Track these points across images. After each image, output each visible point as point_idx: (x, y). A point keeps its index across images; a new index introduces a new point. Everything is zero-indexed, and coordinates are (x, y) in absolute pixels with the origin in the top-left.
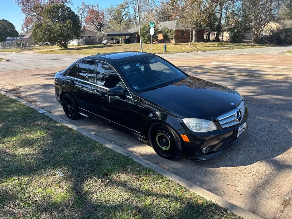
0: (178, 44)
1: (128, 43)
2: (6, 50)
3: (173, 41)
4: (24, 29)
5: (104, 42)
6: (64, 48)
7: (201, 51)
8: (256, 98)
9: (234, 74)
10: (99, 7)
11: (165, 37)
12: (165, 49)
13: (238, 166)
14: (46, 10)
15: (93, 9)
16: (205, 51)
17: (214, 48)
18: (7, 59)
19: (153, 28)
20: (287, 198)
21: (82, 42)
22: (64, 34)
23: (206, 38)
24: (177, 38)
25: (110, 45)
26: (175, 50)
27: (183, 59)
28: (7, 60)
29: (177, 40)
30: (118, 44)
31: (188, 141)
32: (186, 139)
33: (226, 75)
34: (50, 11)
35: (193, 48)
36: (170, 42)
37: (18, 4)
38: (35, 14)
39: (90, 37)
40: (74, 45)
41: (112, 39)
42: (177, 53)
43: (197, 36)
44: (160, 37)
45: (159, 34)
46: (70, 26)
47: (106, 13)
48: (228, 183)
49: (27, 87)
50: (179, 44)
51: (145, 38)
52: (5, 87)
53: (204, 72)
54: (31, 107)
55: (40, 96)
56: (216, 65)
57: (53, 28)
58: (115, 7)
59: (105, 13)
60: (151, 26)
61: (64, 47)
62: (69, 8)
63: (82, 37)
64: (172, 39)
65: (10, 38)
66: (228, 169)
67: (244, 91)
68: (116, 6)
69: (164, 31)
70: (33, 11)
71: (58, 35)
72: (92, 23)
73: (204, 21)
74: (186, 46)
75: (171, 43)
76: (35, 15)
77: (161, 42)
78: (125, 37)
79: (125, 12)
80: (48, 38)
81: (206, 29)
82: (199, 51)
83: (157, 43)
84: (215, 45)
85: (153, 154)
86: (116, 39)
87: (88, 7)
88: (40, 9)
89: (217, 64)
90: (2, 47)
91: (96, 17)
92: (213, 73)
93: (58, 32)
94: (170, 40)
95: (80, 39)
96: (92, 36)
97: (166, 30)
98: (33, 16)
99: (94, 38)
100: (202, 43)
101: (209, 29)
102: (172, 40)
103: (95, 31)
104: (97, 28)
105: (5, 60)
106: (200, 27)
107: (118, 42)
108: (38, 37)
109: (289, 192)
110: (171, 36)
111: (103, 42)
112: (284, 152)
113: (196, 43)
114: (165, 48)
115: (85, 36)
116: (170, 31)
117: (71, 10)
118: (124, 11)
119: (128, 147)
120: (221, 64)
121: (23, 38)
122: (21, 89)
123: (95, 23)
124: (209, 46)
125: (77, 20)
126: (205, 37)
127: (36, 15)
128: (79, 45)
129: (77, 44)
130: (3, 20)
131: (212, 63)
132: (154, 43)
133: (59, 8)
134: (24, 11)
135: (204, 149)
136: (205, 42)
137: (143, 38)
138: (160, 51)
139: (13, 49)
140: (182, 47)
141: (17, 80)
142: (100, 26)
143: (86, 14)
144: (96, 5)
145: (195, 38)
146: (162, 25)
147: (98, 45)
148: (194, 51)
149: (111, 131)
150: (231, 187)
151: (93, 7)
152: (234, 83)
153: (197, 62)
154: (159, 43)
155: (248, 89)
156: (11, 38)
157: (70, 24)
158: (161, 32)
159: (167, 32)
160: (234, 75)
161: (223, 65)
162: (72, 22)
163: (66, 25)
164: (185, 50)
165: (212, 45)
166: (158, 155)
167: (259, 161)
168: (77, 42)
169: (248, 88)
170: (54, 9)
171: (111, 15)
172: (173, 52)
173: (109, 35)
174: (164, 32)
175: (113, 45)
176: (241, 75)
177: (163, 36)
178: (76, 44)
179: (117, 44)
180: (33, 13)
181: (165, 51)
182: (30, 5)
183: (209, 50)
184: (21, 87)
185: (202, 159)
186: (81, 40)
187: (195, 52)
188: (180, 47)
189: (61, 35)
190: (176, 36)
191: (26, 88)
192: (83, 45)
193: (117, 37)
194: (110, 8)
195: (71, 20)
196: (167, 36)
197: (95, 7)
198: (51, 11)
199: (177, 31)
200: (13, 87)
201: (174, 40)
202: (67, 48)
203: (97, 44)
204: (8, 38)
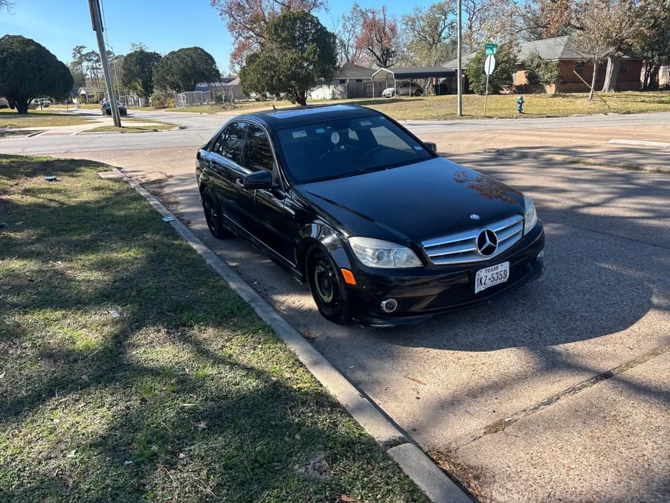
0: (560, 96)
1: (441, 95)
2: (194, 108)
3: (551, 89)
4: (234, 66)
5: (387, 91)
6: (299, 105)
7: (617, 111)
8: (639, 223)
9: (641, 167)
10: (387, 13)
11: (532, 78)
12: (521, 107)
13: (460, 350)
14: (270, 25)
15: (374, 19)
16: (629, 113)
17: (656, 105)
18: (183, 125)
19: (492, 56)
20: (506, 420)
21: (341, 92)
22: (299, 74)
23: (646, 80)
24: (561, 80)
25: (397, 98)
26: (547, 111)
27: (548, 131)
28: (182, 128)
29: (561, 86)
30: (420, 95)
31: (354, 283)
32: (350, 279)
33: (621, 169)
34: (276, 27)
35: (598, 104)
36: (543, 91)
37: (221, 15)
38: (251, 33)
39: (361, 80)
40: (325, 99)
41: (406, 85)
42: (548, 117)
43: (616, 76)
44: (520, 78)
45: (518, 72)
46: (313, 58)
47: (404, 27)
48: (410, 376)
49: (181, 177)
50: (564, 96)
51: (480, 82)
52: (148, 175)
53: (569, 160)
54: (159, 210)
55: (193, 194)
56: (621, 146)
57: (279, 63)
58: (425, 11)
59: (400, 27)
60: (488, 52)
61: (299, 102)
62: (316, 18)
63: (342, 82)
64: (548, 83)
65: (202, 86)
66: (433, 352)
67: (624, 207)
68: (427, 7)
69: (530, 63)
70: (248, 29)
71: (287, 76)
72: (369, 49)
73: (638, 35)
74: (581, 101)
75: (546, 92)
76: (252, 37)
77: (521, 90)
78: (437, 81)
79: (447, 22)
80: (268, 83)
81: (646, 58)
82: (612, 114)
83: (510, 94)
84: (663, 99)
85: (311, 310)
86: (414, 85)
87: (363, 14)
88: (263, 22)
89: (624, 144)
90: (187, 103)
91: (378, 36)
92: (590, 164)
93: (289, 71)
94: (543, 86)
95: (337, 86)
96: (365, 79)
97: (536, 62)
98: (248, 38)
99: (367, 83)
100: (630, 92)
101: (656, 58)
102: (547, 86)
103: (375, 67)
104: (378, 62)
105: (177, 128)
106: (628, 51)
107: (419, 92)
108: (249, 83)
109: (525, 410)
110: (546, 77)
111: (385, 91)
112: (591, 338)
113: (613, 92)
114: (521, 104)
115: (349, 80)
116: (546, 64)
117: (319, 23)
118: (446, 18)
119: (276, 294)
120: (634, 143)
121: (229, 84)
122: (171, 181)
123: (375, 50)
124: (643, 101)
125: (330, 44)
126: (642, 79)
127: (254, 35)
128: (333, 99)
129: (331, 96)
130: (196, 49)
131: (612, 141)
132: (501, 94)
133: (296, 19)
134: (231, 28)
135: (384, 302)
136: (642, 91)
137: (476, 82)
138: (508, 112)
139: (206, 108)
140: (570, 102)
141: (174, 163)
142: (385, 57)
143: (359, 29)
144: (381, 8)
145: (611, 80)
146: (526, 50)
147: (373, 99)
148: (598, 113)
149: (269, 263)
150: (411, 382)
151: (373, 13)
152: (621, 188)
153: (577, 138)
154: (515, 93)
155: (644, 204)
156: (205, 85)
157: (315, 51)
158: (522, 66)
159: (538, 66)
160: (642, 169)
161: (639, 145)
162: (318, 49)
163: (305, 55)
164: (575, 109)
165: (656, 99)
166: (319, 312)
167: (515, 346)
168: (331, 92)
169: (647, 201)
170: (284, 22)
171: (414, 29)
172: (540, 116)
173: (397, 76)
174: (530, 66)
175: (404, 98)
176: (659, 171)
177: (526, 77)
178: (329, 97)
179: (417, 96)
180: (248, 32)
181: (520, 112)
182: (244, 15)
183: (641, 111)
184: (171, 177)
185: (379, 324)
186: (340, 88)
187: (600, 114)
188: (562, 103)
189: (295, 76)
190: (559, 77)
191: (179, 179)
192: (343, 98)
193: (419, 80)
194: (413, 15)
195: (317, 45)
196: (537, 77)
197: (379, 13)
198: (279, 26)
199: (563, 63)
200: (160, 176)
201: (554, 86)
202: (305, 104)
203: (372, 97)
204: (199, 85)
